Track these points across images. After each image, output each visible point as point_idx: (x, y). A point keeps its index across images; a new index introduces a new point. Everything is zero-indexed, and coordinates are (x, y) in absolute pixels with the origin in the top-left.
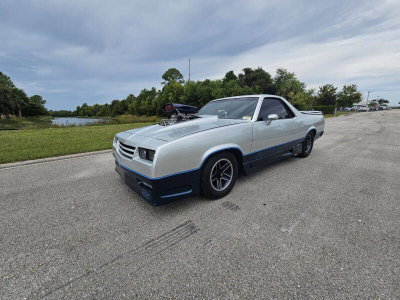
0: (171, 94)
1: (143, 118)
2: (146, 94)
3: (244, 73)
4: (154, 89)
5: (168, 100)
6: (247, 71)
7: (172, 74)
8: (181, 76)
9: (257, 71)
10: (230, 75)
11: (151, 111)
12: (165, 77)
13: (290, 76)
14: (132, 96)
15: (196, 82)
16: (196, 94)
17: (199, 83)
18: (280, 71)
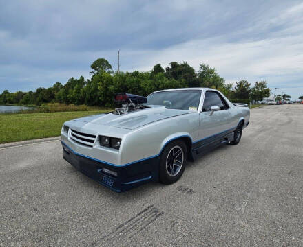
0: (100, 83)
1: (72, 106)
2: (73, 83)
3: (170, 67)
4: (82, 79)
5: (97, 89)
6: (174, 65)
7: (100, 64)
8: (110, 67)
9: (182, 65)
10: (158, 68)
11: (79, 100)
12: (94, 67)
13: (212, 71)
14: (58, 84)
15: (125, 73)
16: (125, 84)
17: (128, 74)
18: (203, 67)
